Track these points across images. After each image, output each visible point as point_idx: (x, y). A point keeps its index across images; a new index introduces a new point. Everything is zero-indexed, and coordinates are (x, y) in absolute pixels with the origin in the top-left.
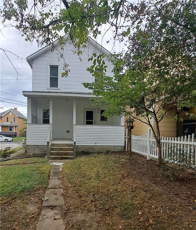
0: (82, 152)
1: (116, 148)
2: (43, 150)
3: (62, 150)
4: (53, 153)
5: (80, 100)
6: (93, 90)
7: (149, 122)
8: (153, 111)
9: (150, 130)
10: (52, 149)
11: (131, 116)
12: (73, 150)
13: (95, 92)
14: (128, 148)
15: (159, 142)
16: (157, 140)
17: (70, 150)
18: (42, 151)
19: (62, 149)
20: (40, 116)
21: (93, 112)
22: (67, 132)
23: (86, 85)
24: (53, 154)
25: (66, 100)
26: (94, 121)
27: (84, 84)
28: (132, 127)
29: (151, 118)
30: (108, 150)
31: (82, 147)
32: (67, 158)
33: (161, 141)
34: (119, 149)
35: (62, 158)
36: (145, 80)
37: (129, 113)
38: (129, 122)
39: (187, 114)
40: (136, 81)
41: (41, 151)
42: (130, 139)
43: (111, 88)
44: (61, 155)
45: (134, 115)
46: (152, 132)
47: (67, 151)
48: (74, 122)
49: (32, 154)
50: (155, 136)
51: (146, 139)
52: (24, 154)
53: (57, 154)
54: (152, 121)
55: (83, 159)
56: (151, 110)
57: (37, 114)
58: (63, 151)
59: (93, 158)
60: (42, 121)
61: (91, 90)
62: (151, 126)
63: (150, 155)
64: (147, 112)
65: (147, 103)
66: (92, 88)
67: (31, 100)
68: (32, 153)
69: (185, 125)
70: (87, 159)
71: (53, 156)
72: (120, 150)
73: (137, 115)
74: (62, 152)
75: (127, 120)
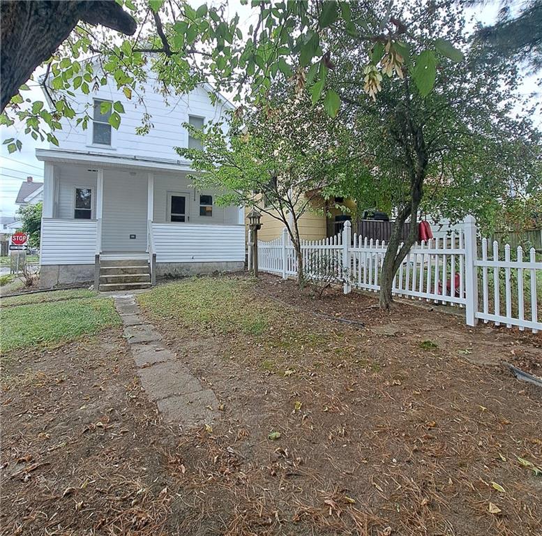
0: (165, 275)
1: (230, 265)
2: (80, 275)
3: (125, 273)
4: (106, 278)
5: (161, 175)
6: (193, 160)
7: (284, 218)
8: (288, 200)
9: (285, 231)
10: (104, 272)
11: (256, 208)
12: (148, 271)
13: (196, 164)
14: (252, 264)
15: (298, 248)
16: (296, 245)
17: (143, 271)
18: (78, 277)
19: (125, 271)
20: (70, 204)
21: (184, 198)
22: (131, 238)
23: (181, 152)
24: (106, 280)
25: (131, 173)
26: (186, 215)
27: (178, 149)
28: (258, 227)
29: (287, 212)
30: (217, 271)
31: (165, 265)
32: (138, 287)
33: (301, 247)
34: (236, 268)
35: (128, 288)
36: (276, 153)
37: (254, 203)
38: (254, 217)
39: (337, 206)
40: (263, 152)
41: (76, 276)
42: (255, 247)
43: (223, 159)
44: (125, 282)
45: (261, 205)
46: (289, 235)
47: (135, 273)
48: (150, 217)
49: (52, 285)
50: (292, 239)
51: (280, 247)
52: (24, 288)
53: (115, 280)
54: (289, 217)
55: (171, 285)
56: (285, 198)
57: (61, 199)
58: (128, 273)
59: (189, 284)
60: (72, 213)
61: (189, 160)
62: (286, 223)
63: (287, 272)
64: (279, 201)
65: (280, 188)
66: (191, 158)
67: (53, 167)
68: (53, 283)
69: (338, 224)
70: (181, 285)
71: (107, 285)
72: (239, 269)
73: (266, 206)
74: (126, 275)
75: (250, 214)
